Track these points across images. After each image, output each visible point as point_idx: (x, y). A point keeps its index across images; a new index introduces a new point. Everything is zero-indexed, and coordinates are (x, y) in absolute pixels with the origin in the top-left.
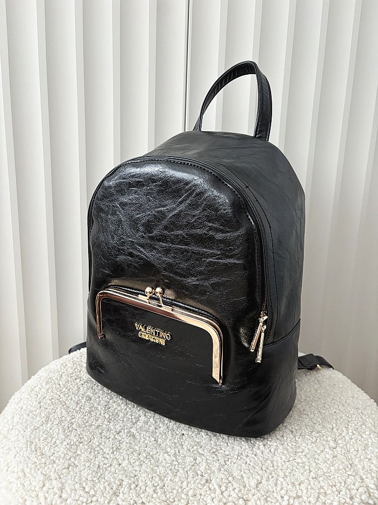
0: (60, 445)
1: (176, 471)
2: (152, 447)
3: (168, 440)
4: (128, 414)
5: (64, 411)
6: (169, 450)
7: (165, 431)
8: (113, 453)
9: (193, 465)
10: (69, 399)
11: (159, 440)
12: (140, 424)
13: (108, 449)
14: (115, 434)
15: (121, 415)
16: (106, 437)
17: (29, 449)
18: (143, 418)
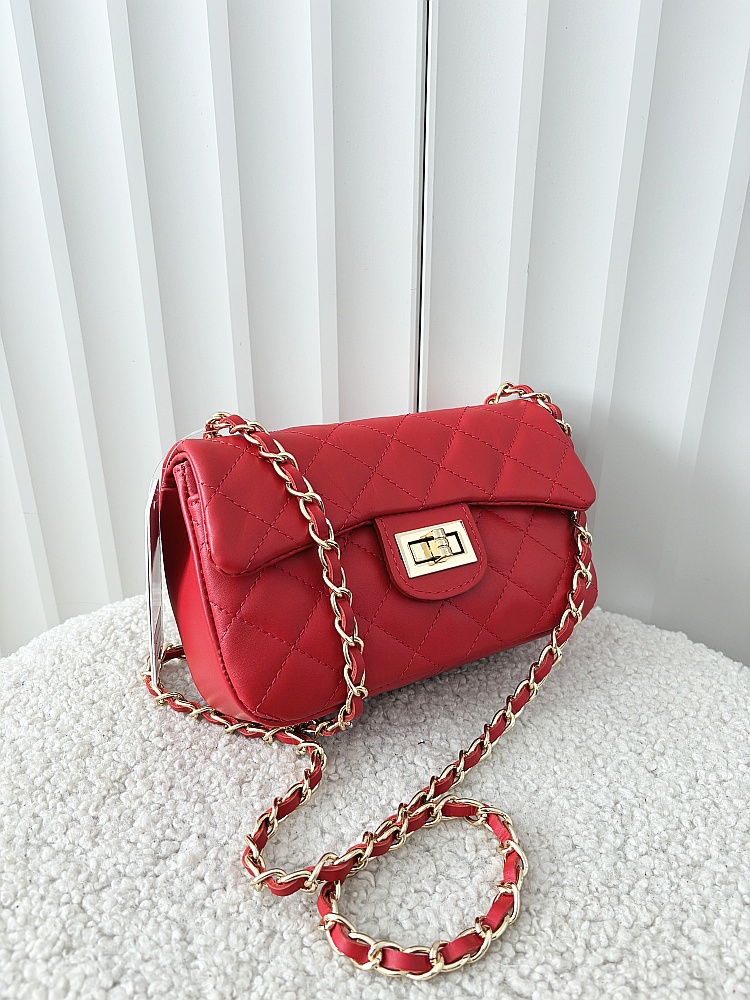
2: (164, 960)
3: (222, 946)
4: (159, 825)
7: (231, 910)
8: (47, 960)
10: (35, 746)
11: (199, 940)
12: (172, 865)
13: (38, 942)
14: (87, 889)
15: (141, 820)
16: (60, 894)
18: (191, 845)
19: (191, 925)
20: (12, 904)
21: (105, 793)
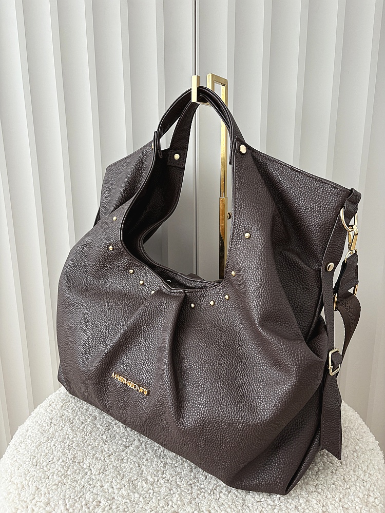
0: (56, 462)
1: (149, 500)
2: (134, 472)
3: (152, 467)
5: (69, 429)
6: (149, 477)
7: (152, 457)
8: (100, 474)
9: (167, 495)
10: (76, 418)
11: (143, 467)
12: (131, 448)
14: (106, 456)
15: (118, 437)
16: (97, 458)
17: (30, 463)
18: (136, 442)
19: (141, 463)
20: (83, 462)
21: (104, 430)
